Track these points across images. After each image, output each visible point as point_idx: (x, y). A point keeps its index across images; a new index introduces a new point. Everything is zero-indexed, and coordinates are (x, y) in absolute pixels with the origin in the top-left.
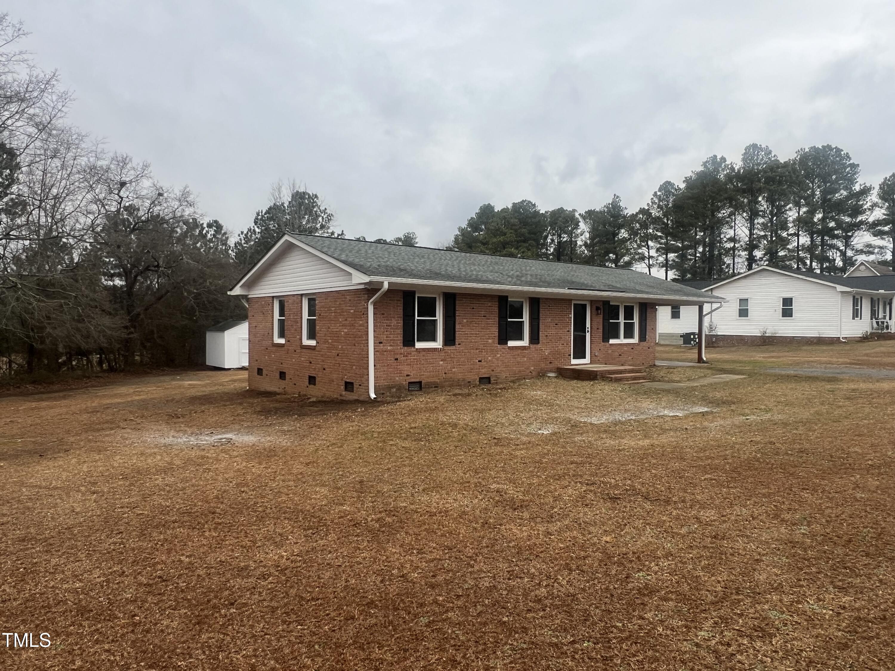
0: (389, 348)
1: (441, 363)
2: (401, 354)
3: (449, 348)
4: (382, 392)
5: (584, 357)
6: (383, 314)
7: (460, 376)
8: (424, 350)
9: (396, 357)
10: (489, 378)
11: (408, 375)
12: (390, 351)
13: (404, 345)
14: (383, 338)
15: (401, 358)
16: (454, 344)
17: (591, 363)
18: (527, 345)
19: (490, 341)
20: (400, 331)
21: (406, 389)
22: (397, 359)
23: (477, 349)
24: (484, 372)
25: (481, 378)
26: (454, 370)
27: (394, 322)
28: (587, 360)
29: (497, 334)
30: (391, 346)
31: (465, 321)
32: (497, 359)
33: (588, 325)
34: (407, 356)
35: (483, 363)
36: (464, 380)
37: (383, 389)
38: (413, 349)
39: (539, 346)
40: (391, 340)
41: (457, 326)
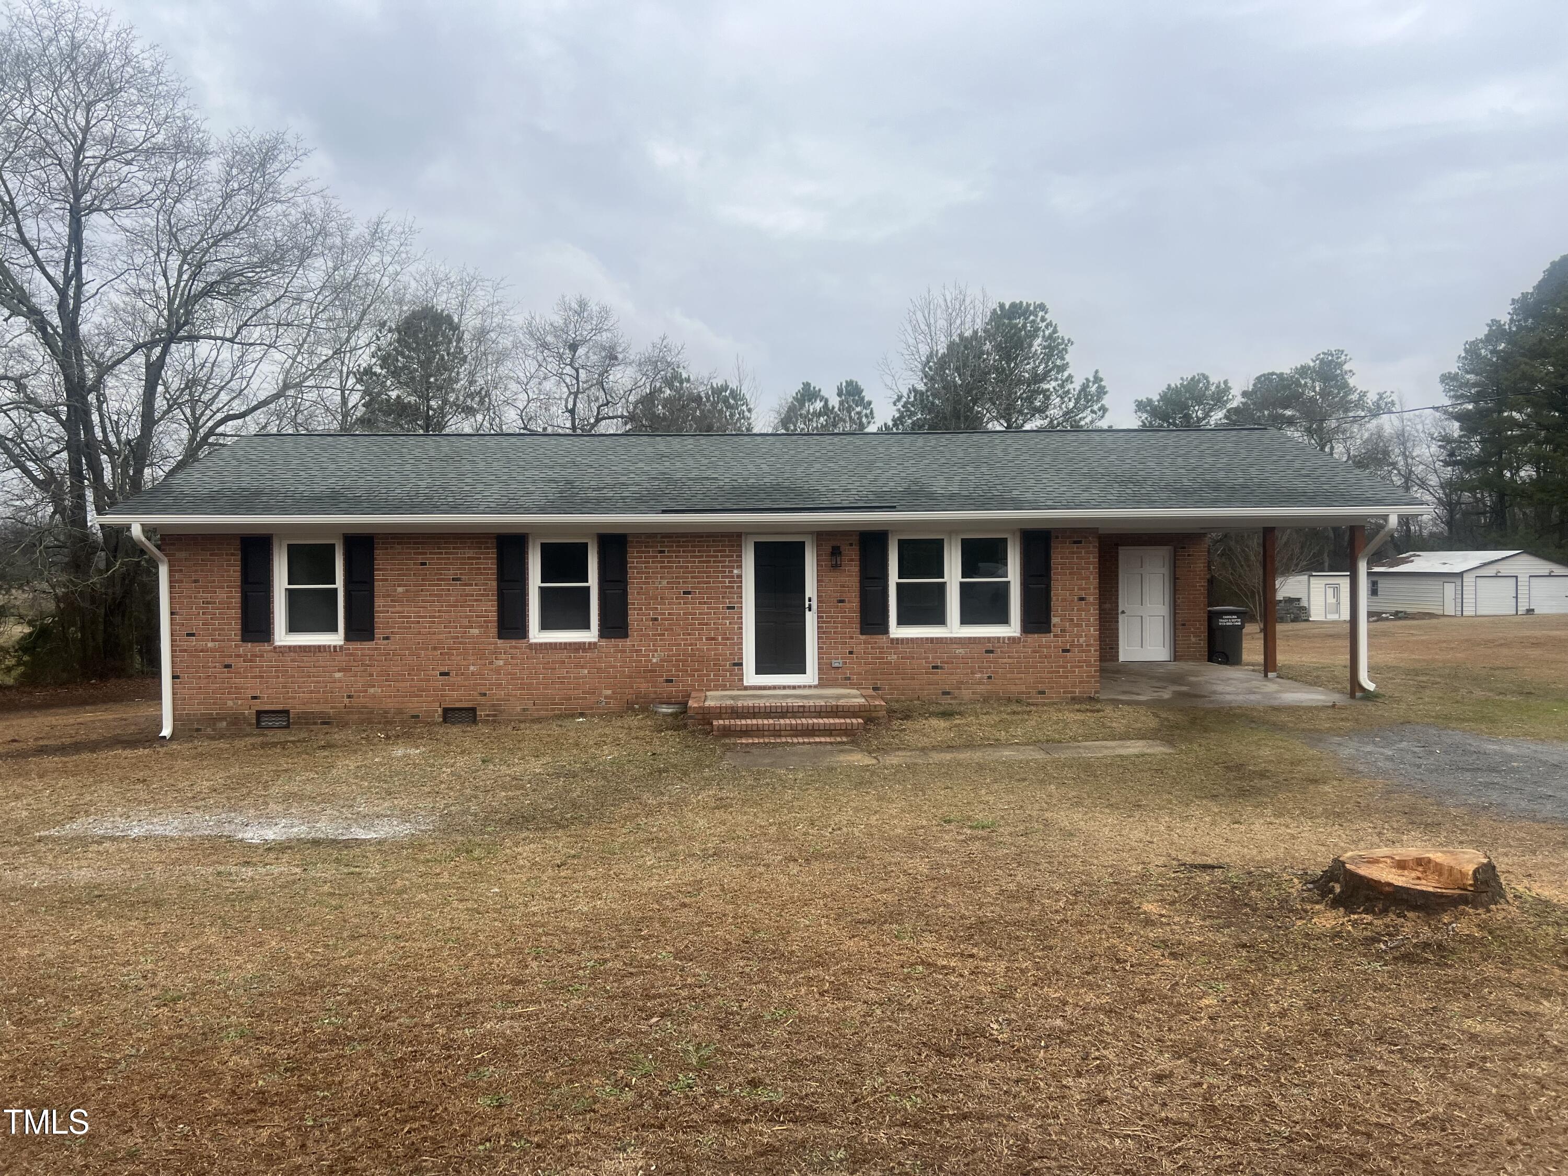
0: (210, 645)
1: (338, 675)
2: (238, 656)
3: (358, 645)
4: (196, 726)
5: (801, 669)
6: (196, 581)
7: (391, 704)
8: (291, 649)
9: (228, 661)
10: (473, 710)
11: (254, 698)
12: (213, 650)
13: (244, 640)
14: (197, 624)
15: (239, 664)
16: (371, 637)
17: (822, 684)
18: (595, 640)
19: (475, 631)
20: (235, 613)
21: (250, 724)
22: (228, 666)
23: (435, 649)
24: (457, 698)
25: (446, 711)
26: (372, 690)
27: (222, 595)
28: (811, 676)
29: (493, 616)
30: (213, 640)
31: (400, 589)
32: (498, 671)
33: (811, 589)
34: (251, 661)
35: (452, 679)
36: (400, 712)
37: (198, 721)
38: (266, 647)
39: (628, 642)
40: (215, 630)
41: (379, 603)
